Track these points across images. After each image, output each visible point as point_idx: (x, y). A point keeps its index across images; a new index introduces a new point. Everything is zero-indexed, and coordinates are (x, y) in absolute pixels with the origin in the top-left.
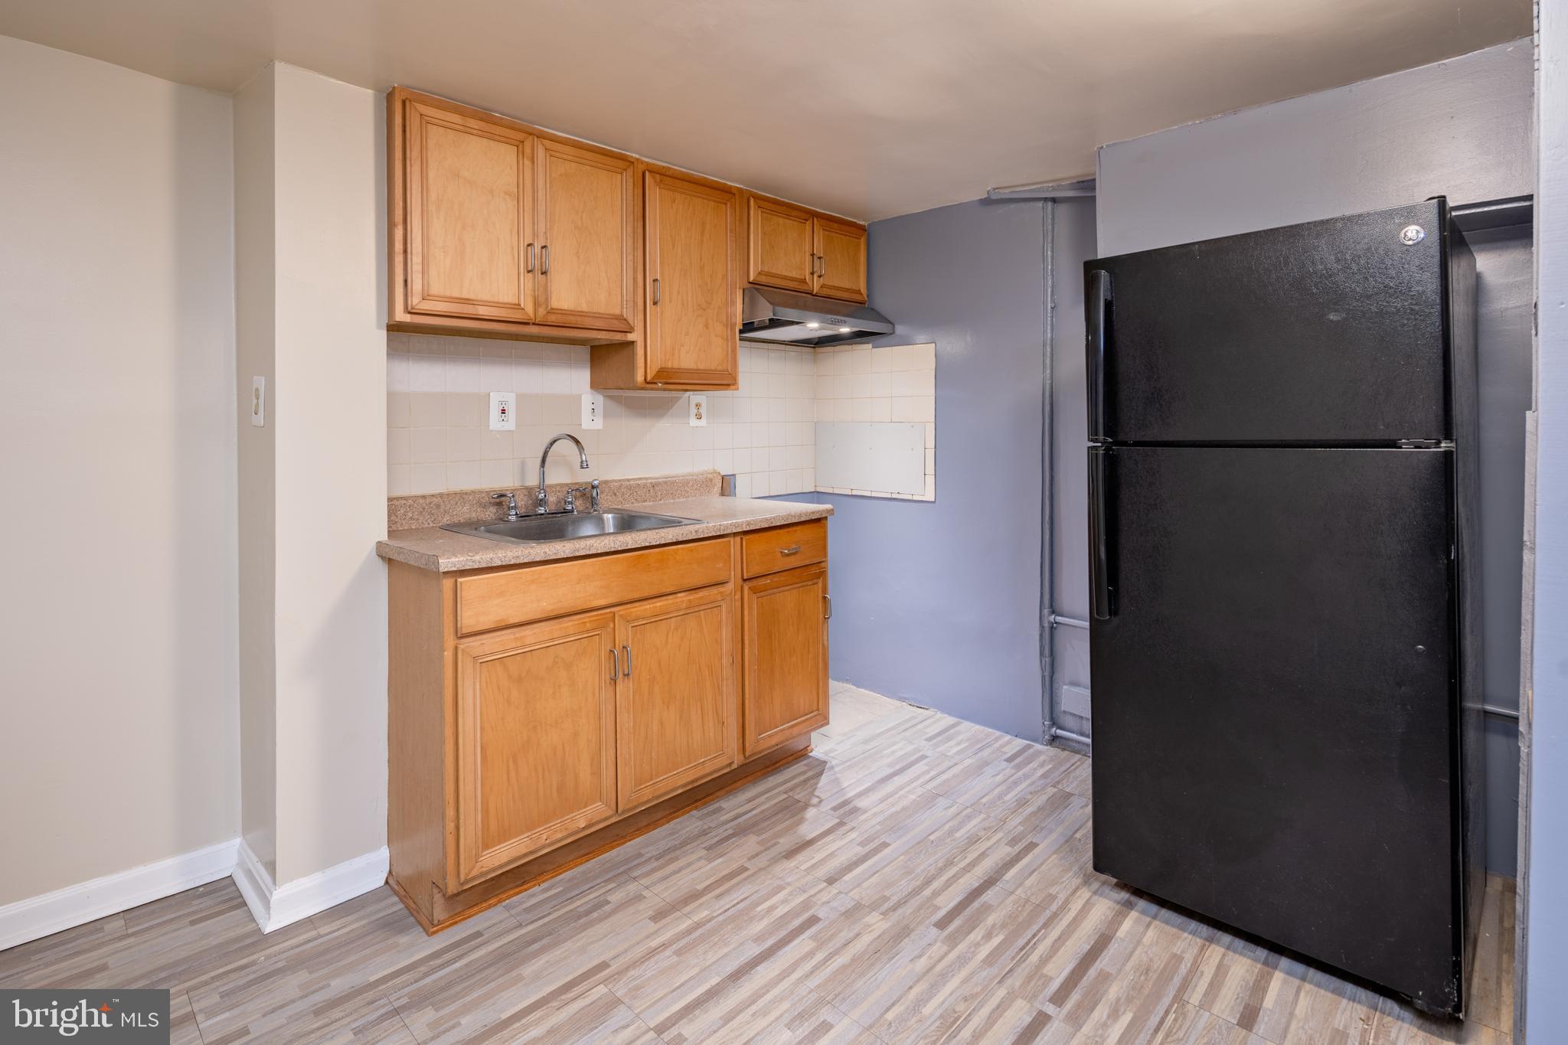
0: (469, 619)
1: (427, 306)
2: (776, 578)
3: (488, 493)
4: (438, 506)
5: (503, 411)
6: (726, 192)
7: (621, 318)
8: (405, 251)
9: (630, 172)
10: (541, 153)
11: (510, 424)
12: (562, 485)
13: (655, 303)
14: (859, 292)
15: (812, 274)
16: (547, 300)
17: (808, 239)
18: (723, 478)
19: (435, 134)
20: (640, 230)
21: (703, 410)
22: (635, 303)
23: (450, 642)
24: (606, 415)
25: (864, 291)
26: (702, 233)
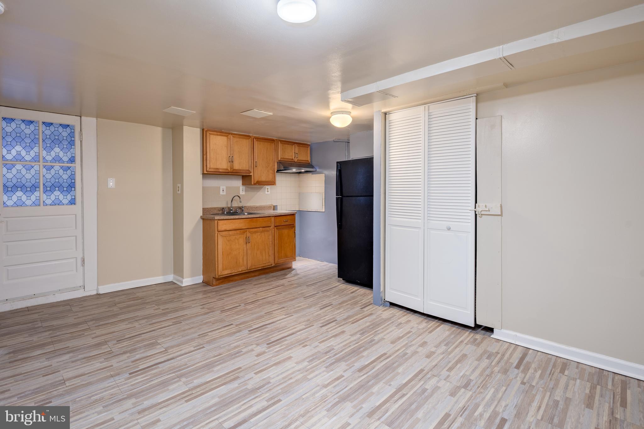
0: (220, 228)
1: (210, 170)
2: (282, 227)
3: (220, 208)
4: (210, 210)
5: (223, 190)
6: (273, 140)
7: (248, 170)
8: (206, 160)
9: (250, 139)
10: (232, 137)
11: (225, 193)
12: (236, 207)
13: (256, 167)
14: (308, 161)
15: (295, 157)
16: (233, 168)
17: (294, 149)
18: (274, 206)
19: (212, 136)
20: (253, 150)
21: (269, 190)
22: (251, 166)
23: (216, 232)
24: (246, 191)
25: (310, 161)
26: (267, 151)
